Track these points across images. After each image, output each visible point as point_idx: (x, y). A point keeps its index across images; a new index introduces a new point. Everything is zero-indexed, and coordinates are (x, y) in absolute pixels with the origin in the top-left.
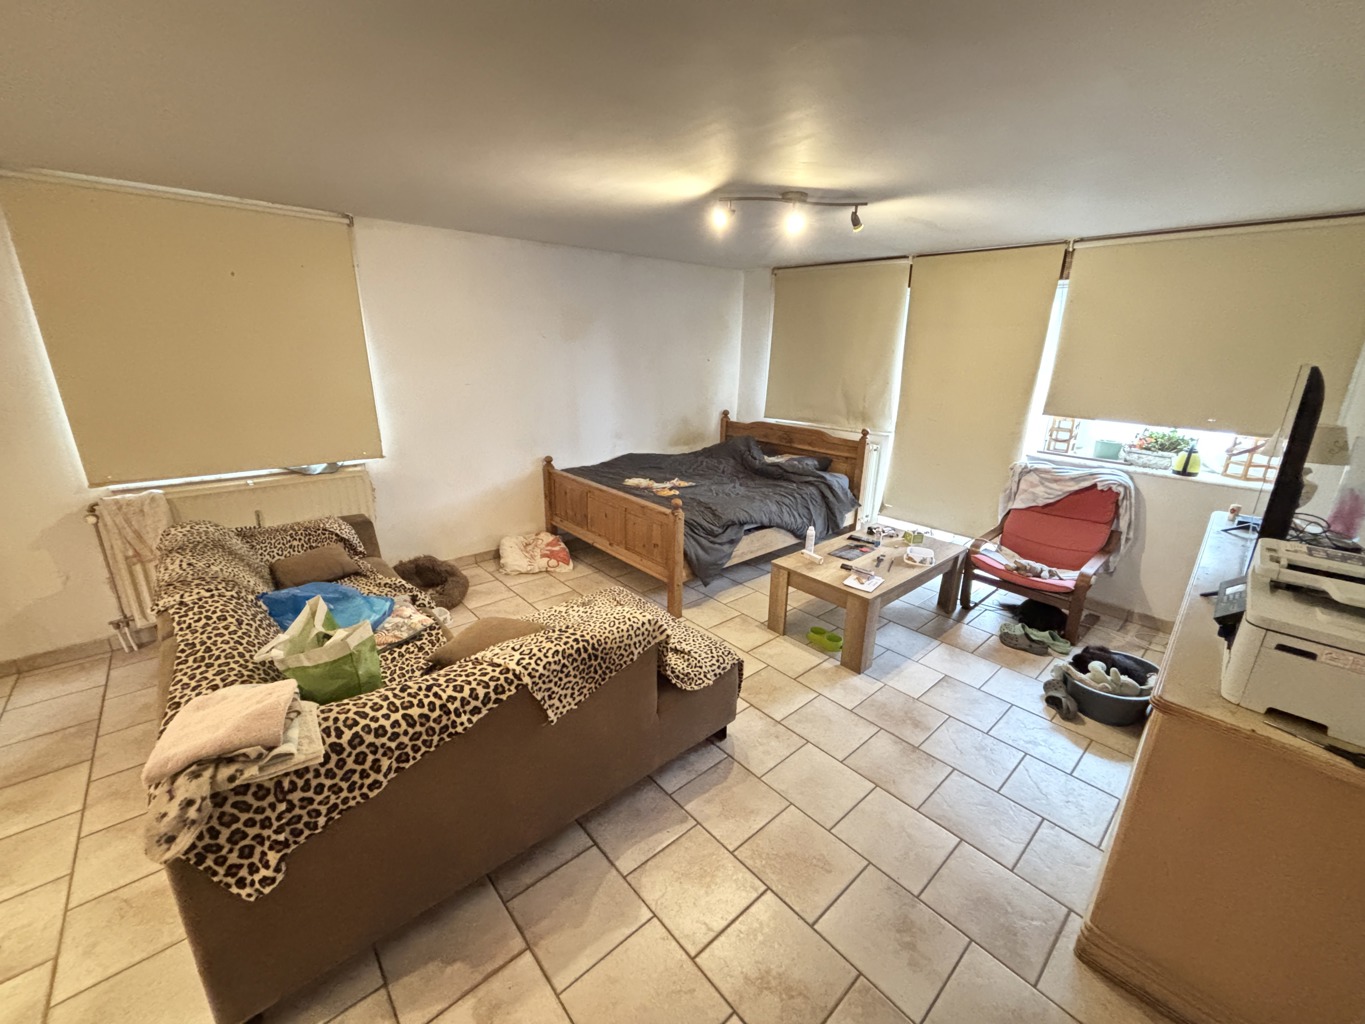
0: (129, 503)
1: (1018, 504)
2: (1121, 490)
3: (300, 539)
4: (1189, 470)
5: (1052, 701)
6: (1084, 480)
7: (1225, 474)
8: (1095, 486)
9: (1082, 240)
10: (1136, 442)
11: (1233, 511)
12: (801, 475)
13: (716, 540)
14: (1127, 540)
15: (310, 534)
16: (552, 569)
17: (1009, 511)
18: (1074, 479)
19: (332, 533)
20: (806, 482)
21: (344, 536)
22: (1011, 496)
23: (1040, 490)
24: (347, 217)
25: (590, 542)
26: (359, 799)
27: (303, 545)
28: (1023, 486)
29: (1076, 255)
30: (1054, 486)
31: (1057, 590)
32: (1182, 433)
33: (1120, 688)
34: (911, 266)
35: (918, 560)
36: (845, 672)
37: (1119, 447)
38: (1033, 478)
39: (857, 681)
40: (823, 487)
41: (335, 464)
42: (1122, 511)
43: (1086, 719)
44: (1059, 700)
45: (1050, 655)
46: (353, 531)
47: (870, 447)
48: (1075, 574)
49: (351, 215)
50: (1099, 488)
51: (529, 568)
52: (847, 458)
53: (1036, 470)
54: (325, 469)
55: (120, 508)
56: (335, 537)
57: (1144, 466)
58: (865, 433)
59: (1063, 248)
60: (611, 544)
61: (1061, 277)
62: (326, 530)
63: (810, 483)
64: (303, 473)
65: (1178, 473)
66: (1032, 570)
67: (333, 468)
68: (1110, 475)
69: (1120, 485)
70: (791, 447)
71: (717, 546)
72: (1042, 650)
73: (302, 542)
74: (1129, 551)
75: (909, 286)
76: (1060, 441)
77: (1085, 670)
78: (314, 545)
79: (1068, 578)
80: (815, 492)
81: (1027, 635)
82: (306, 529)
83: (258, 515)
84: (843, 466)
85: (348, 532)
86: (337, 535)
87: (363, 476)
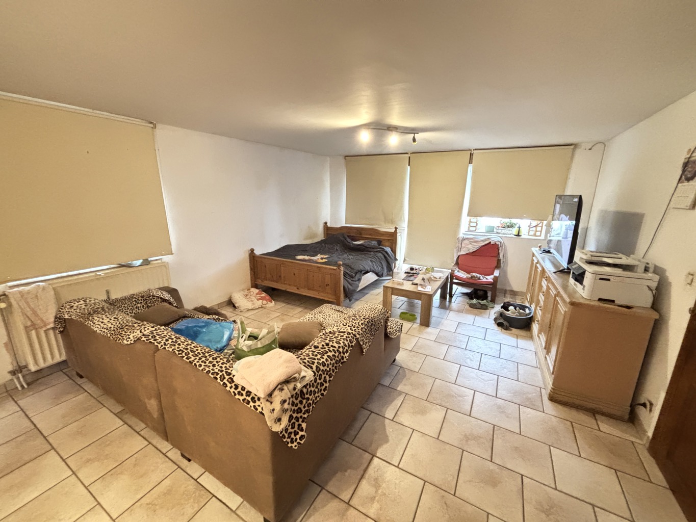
0: (29, 292)
1: (463, 253)
2: (499, 243)
3: (141, 303)
4: (520, 234)
5: (500, 325)
6: (486, 241)
7: (529, 235)
8: (490, 243)
9: (476, 149)
10: (500, 225)
11: (540, 247)
12: (373, 248)
13: (354, 279)
14: (503, 262)
15: (146, 299)
16: (264, 306)
17: (459, 256)
18: (483, 241)
19: (158, 297)
20: (377, 251)
21: (166, 298)
22: (460, 249)
23: (470, 246)
24: (151, 123)
25: (284, 289)
26: (321, 396)
27: (143, 306)
28: (463, 245)
29: (474, 155)
30: (475, 244)
31: (488, 283)
32: (514, 221)
33: (521, 314)
34: (409, 157)
35: (438, 278)
36: (423, 327)
37: (494, 227)
38: (466, 242)
39: (429, 330)
40: (384, 253)
41: (147, 259)
42: (500, 251)
43: (513, 329)
44: (502, 323)
45: (488, 309)
46: (169, 295)
47: (398, 235)
48: (492, 277)
49: (155, 122)
50: (492, 243)
51: (253, 307)
52: (389, 240)
53: (467, 239)
54: (142, 263)
55: (22, 296)
56: (160, 300)
57: (504, 234)
58: (396, 228)
59: (469, 152)
60: (298, 289)
61: (470, 163)
62: (154, 296)
63: (379, 252)
64: (129, 266)
65: (516, 235)
66: (477, 277)
67: (146, 262)
68: (494, 238)
69: (499, 241)
70: (362, 237)
71: (354, 282)
72: (484, 308)
73: (143, 304)
74: (504, 266)
75: (409, 165)
76: (473, 227)
77: (508, 311)
78: (150, 305)
79: (490, 279)
80: (382, 255)
81: (479, 303)
82: (142, 297)
83: (108, 292)
84: (387, 244)
85: (167, 296)
86: (161, 298)
87: (165, 265)
